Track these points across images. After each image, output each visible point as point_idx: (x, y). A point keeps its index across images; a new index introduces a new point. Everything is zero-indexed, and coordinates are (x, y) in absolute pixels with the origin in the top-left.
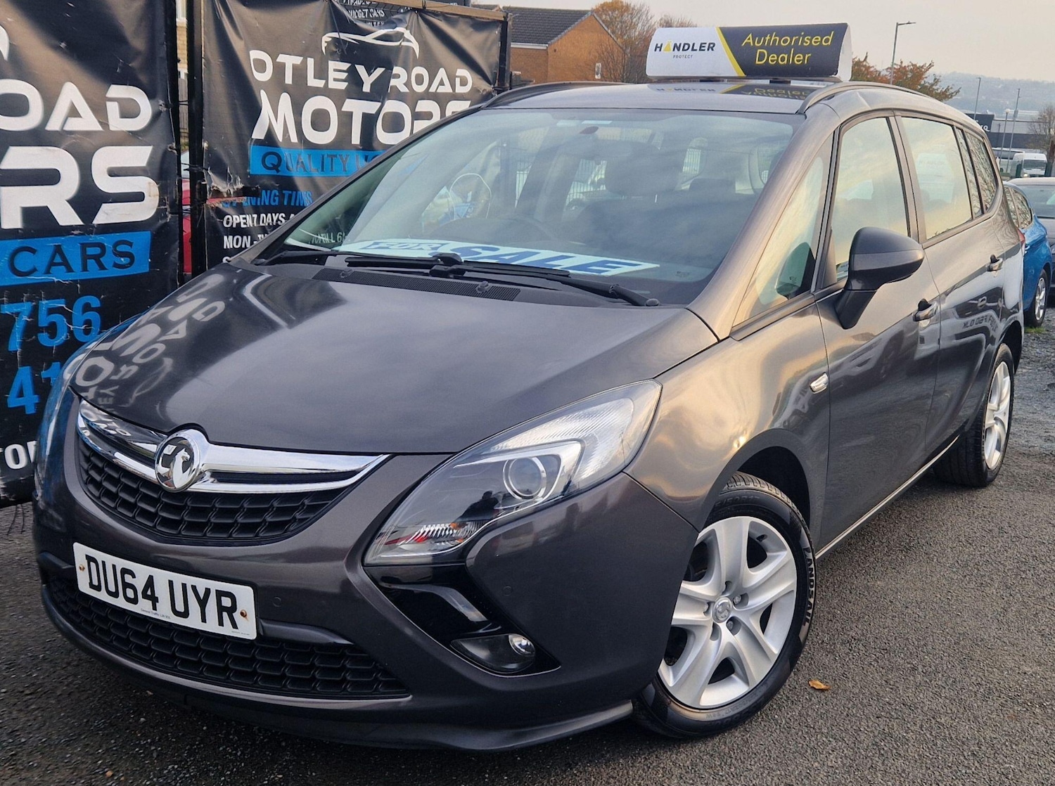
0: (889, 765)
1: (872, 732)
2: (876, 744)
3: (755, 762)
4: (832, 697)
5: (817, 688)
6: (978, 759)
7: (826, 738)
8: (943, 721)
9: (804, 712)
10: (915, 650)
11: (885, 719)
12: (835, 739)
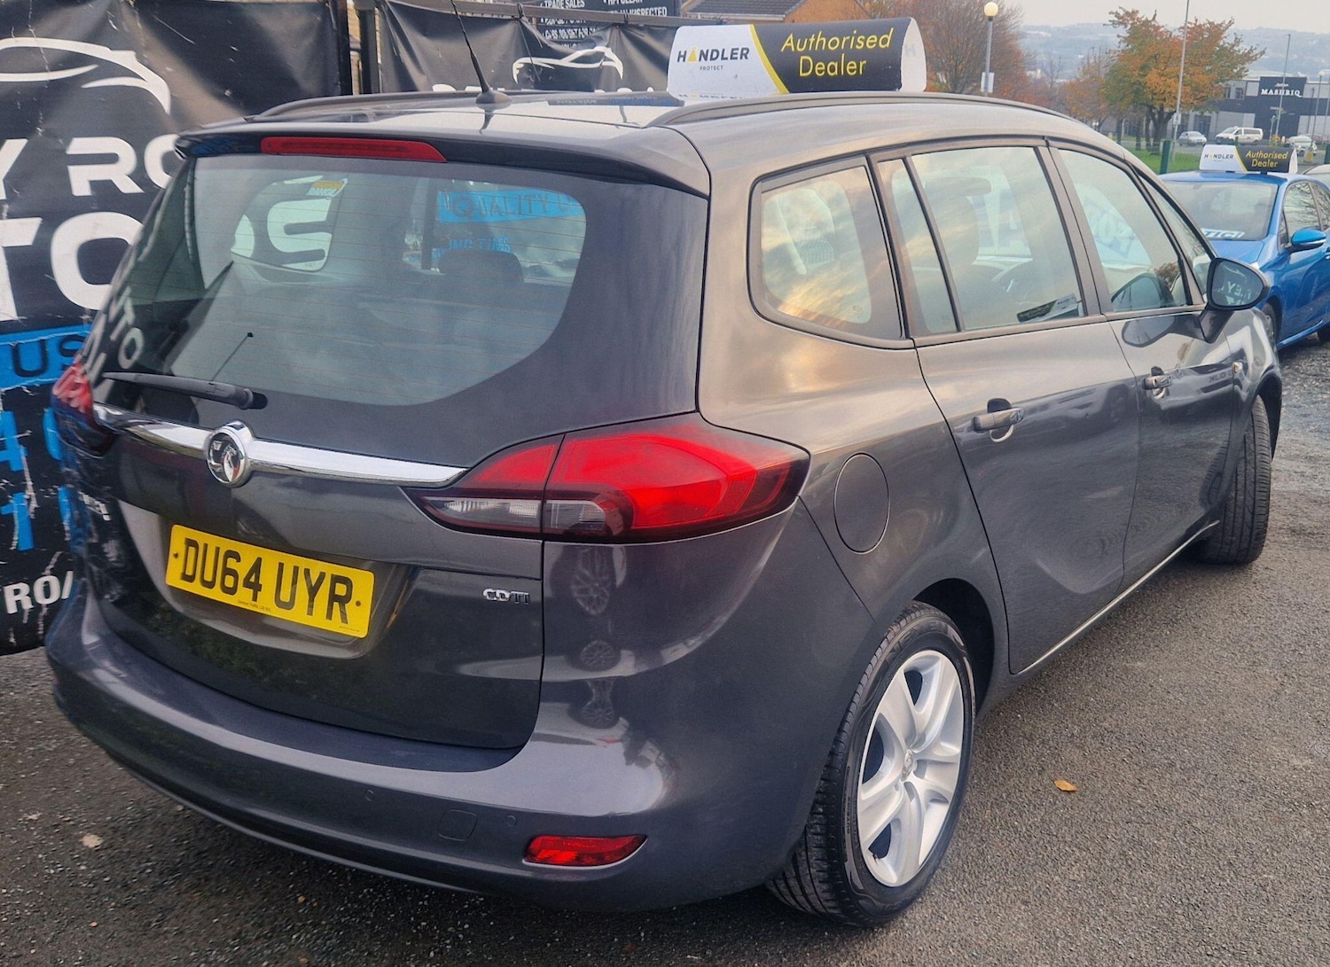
0: (1137, 877)
1: (1120, 839)
2: (1124, 854)
3: (991, 877)
4: (1079, 800)
5: (1063, 789)
6: (1234, 869)
7: (1070, 847)
8: (1199, 825)
9: (1047, 818)
10: (1173, 743)
11: (1135, 824)
12: (1079, 848)
